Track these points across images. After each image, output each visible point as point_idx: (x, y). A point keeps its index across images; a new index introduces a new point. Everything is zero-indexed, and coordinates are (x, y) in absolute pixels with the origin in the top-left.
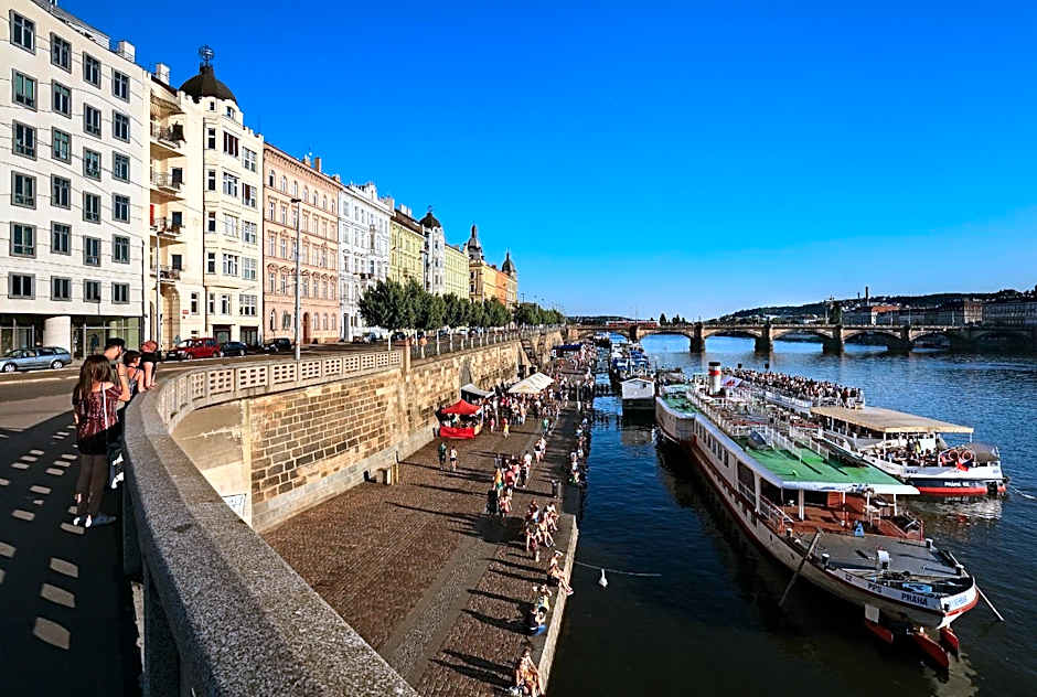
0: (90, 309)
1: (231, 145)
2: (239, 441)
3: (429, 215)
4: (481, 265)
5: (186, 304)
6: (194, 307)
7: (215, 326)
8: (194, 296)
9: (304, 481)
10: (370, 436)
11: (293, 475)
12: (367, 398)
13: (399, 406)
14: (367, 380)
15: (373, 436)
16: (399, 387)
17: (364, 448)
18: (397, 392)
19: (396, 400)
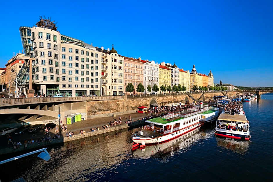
0: (92, 89)
1: (116, 60)
2: (85, 107)
3: (174, 65)
4: (195, 75)
5: (108, 87)
6: (110, 88)
7: (113, 91)
8: (110, 86)
9: (98, 114)
10: (114, 109)
11: (96, 113)
12: (114, 103)
13: (124, 105)
14: (114, 100)
15: (115, 109)
16: (124, 102)
17: (113, 111)
18: (123, 103)
19: (123, 104)
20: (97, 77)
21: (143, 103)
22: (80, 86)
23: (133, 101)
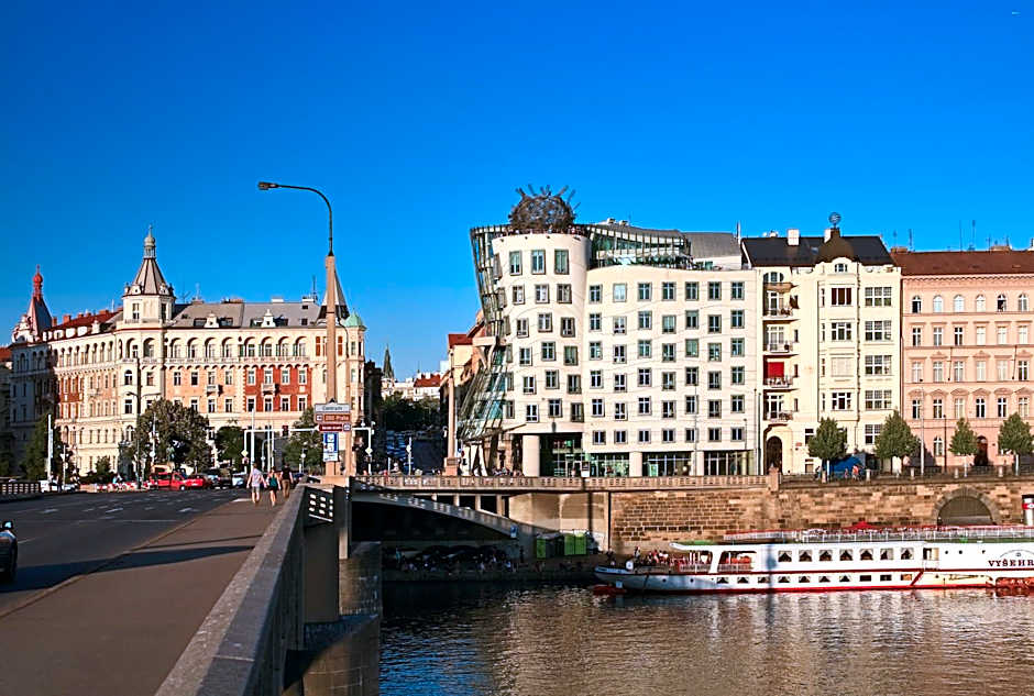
1: (841, 296)
2: (603, 510)
5: (799, 437)
6: (809, 439)
8: (808, 431)
9: (648, 539)
10: (716, 528)
11: (642, 534)
12: (717, 504)
13: (763, 515)
14: (716, 493)
15: (720, 528)
16: (768, 501)
17: (708, 534)
18: (761, 505)
19: (759, 509)
20: (738, 390)
21: (881, 510)
22: (657, 437)
23: (818, 500)
